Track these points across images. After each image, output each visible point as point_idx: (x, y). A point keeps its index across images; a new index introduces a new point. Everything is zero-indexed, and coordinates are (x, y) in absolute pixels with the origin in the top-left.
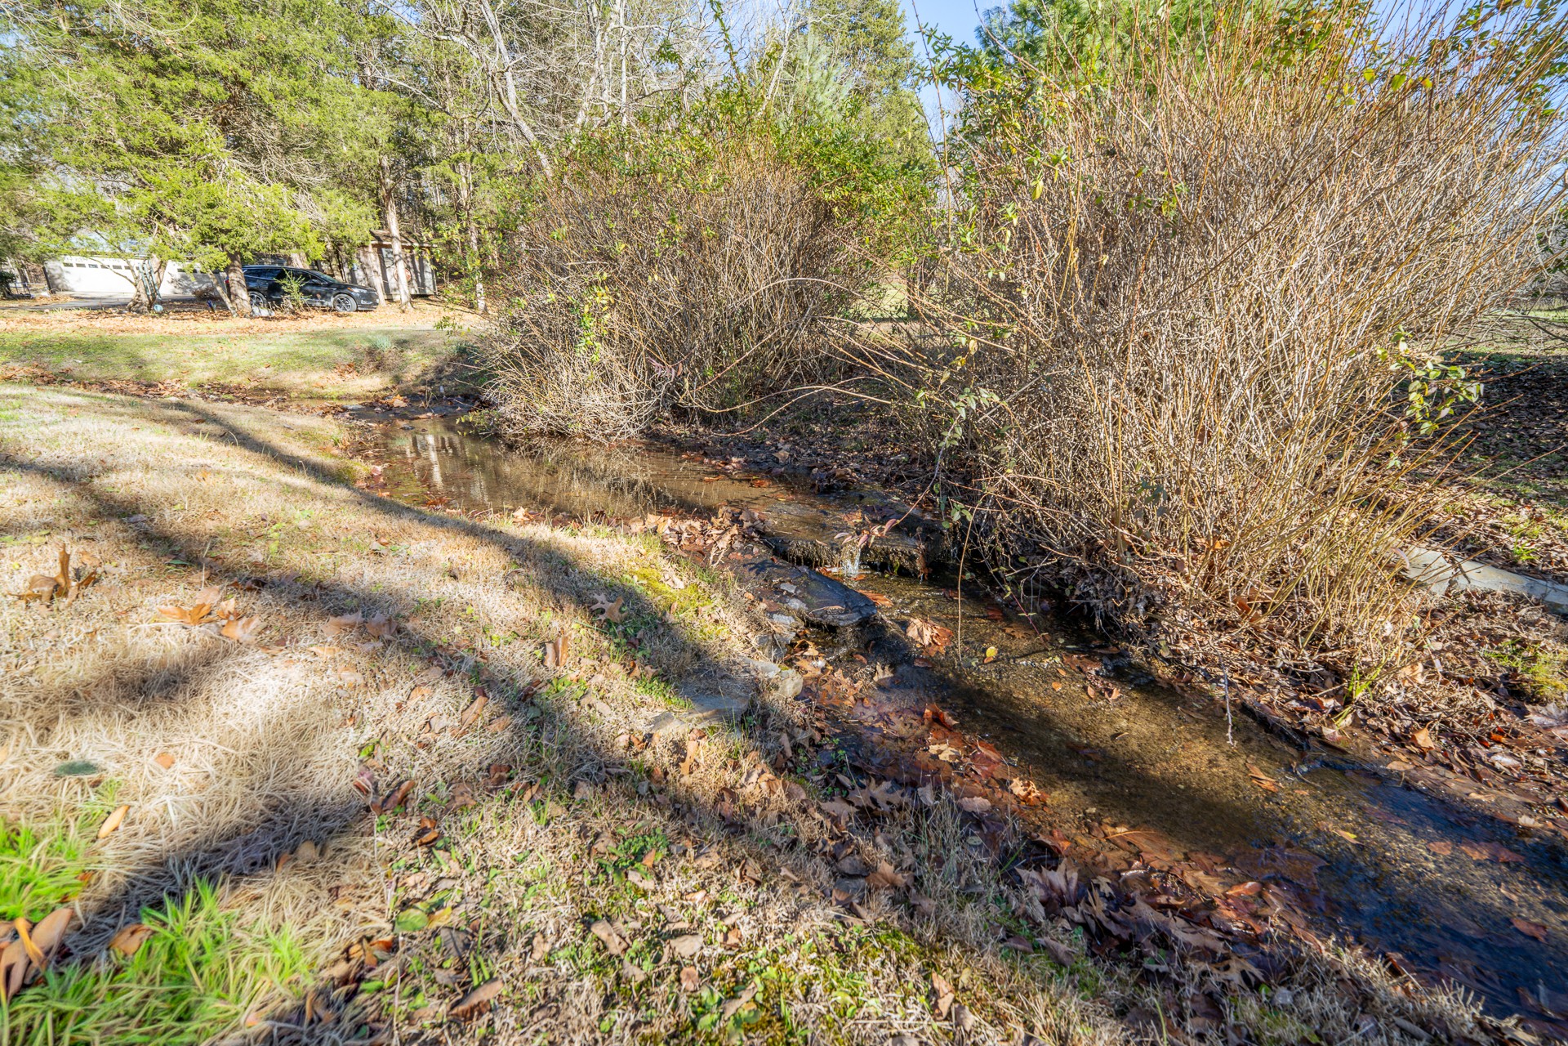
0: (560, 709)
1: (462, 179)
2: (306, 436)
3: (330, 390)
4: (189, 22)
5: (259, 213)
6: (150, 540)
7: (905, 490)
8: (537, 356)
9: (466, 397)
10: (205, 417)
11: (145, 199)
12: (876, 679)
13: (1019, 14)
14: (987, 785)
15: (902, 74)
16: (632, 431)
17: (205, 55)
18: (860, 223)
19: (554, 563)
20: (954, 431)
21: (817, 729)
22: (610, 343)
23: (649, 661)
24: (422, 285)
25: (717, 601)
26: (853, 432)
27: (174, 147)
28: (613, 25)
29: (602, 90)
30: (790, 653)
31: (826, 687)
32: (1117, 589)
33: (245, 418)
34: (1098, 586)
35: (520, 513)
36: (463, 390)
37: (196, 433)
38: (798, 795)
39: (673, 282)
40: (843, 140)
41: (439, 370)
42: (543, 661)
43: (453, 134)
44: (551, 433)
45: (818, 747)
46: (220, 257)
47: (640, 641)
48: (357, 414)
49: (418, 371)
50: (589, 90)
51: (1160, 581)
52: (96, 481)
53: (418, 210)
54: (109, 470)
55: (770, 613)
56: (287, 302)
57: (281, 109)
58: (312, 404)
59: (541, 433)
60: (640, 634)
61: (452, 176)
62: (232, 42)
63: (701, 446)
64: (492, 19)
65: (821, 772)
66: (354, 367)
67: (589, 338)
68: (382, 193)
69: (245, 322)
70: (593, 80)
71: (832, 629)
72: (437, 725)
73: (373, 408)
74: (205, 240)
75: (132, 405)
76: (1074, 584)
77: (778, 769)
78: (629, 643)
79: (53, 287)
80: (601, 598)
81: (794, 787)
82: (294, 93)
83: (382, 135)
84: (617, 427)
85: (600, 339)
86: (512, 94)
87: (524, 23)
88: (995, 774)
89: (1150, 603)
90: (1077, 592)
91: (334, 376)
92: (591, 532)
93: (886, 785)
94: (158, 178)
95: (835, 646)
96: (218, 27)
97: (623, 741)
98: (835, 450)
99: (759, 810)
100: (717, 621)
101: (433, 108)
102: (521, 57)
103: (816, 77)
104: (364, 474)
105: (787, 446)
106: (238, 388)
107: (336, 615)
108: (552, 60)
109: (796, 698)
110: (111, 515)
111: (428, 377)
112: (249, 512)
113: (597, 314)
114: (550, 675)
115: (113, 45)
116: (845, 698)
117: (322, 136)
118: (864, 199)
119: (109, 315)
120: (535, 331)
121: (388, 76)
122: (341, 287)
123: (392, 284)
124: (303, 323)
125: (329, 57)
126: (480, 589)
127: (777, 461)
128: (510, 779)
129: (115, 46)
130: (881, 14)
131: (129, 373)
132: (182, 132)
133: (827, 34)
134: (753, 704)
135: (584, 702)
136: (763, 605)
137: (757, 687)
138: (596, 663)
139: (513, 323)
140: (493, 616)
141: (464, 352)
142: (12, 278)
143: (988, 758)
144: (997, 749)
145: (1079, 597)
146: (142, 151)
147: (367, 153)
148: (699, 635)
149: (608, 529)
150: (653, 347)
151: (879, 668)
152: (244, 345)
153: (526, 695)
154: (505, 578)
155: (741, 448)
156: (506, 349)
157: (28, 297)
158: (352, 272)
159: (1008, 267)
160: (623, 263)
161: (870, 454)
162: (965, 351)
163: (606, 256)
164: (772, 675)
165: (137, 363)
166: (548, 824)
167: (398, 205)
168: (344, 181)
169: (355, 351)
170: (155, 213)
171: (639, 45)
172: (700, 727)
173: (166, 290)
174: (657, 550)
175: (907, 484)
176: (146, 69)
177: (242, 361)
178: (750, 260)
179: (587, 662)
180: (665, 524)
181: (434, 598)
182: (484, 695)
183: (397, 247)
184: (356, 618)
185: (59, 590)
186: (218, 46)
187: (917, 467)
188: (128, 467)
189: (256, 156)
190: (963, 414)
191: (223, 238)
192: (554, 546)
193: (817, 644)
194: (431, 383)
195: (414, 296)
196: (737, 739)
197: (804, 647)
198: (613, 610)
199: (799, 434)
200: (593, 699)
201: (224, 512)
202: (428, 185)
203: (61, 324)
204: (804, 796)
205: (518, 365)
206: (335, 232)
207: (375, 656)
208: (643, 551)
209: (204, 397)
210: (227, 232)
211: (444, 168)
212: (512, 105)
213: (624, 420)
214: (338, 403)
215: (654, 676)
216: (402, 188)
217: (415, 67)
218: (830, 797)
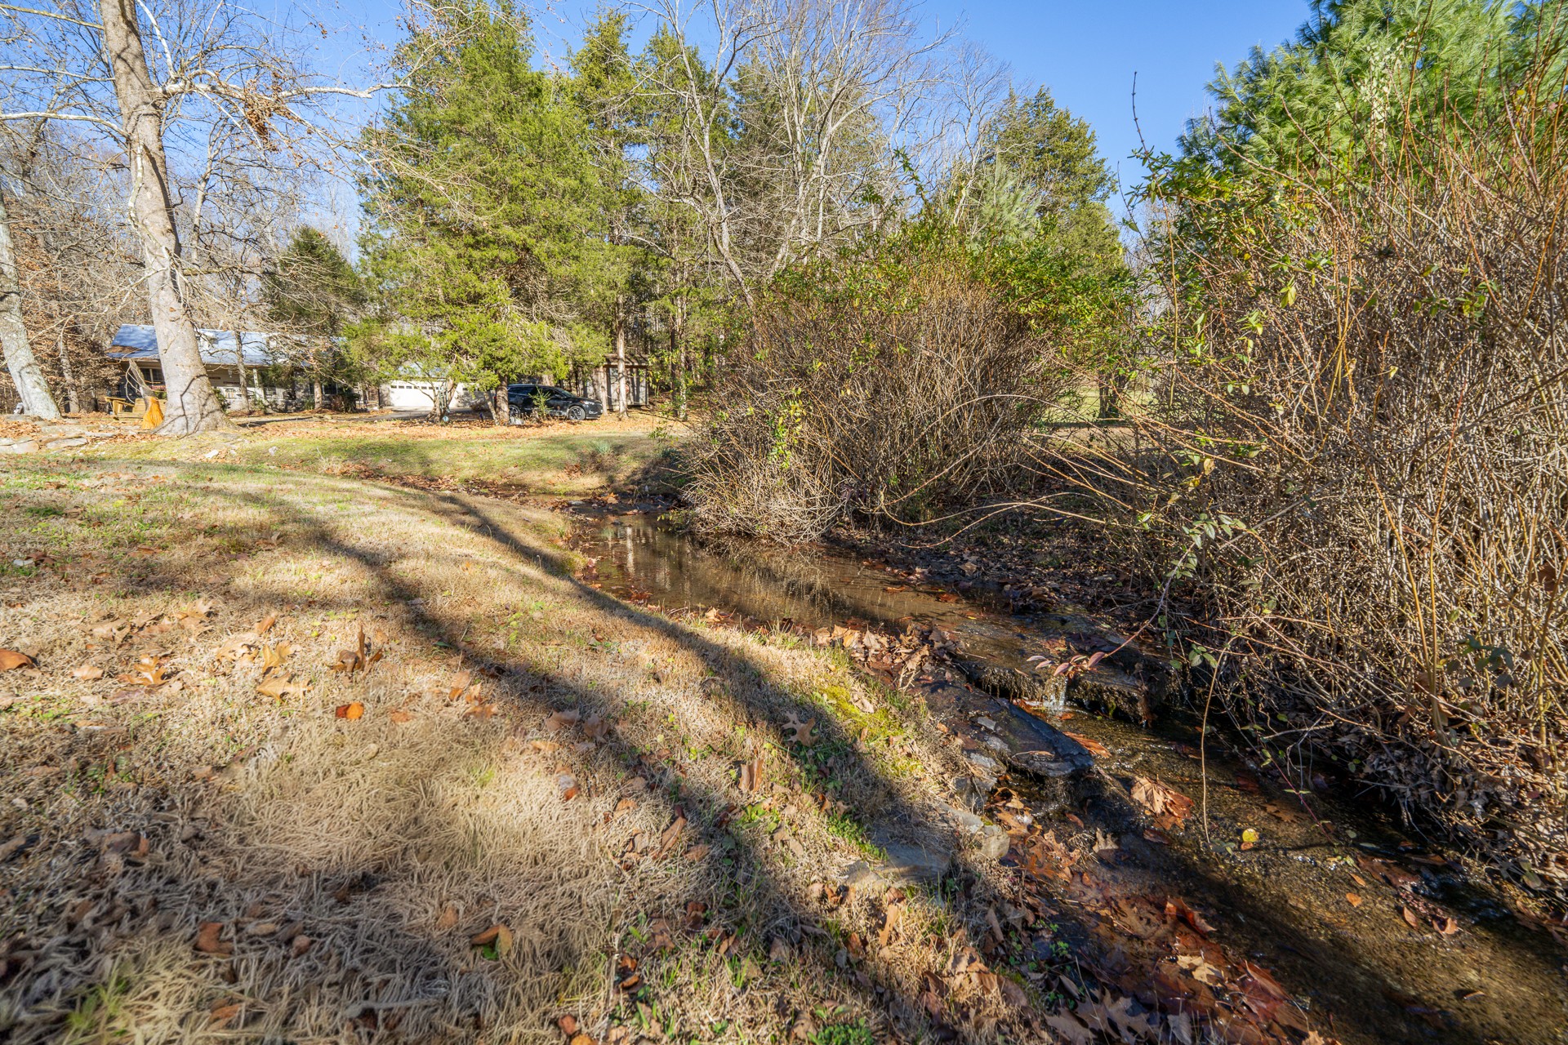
0: (754, 842)
1: (678, 310)
2: (538, 529)
3: (560, 487)
4: (500, 209)
5: (526, 345)
6: (425, 622)
7: (1116, 617)
8: (732, 462)
9: (666, 496)
10: (470, 511)
11: (452, 336)
12: (1096, 849)
13: (1229, 120)
14: (1269, 1030)
15: (1090, 188)
16: (814, 535)
17: (507, 231)
18: (1057, 333)
19: (748, 674)
20: (1186, 561)
21: (1029, 906)
22: (799, 451)
23: (841, 795)
24: (637, 398)
25: (909, 731)
26: (1047, 547)
27: (475, 299)
28: (814, 176)
29: (801, 229)
30: (991, 804)
31: (1034, 850)
32: (1435, 773)
33: (495, 510)
34: (1401, 766)
35: (712, 614)
36: (664, 490)
37: (462, 524)
38: (1017, 999)
39: (863, 395)
40: (1037, 257)
41: (646, 472)
42: (737, 783)
43: (675, 274)
44: (739, 533)
45: (1033, 931)
46: (494, 378)
47: (831, 769)
48: (579, 509)
49: (628, 472)
50: (789, 231)
51: (1505, 773)
52: (393, 566)
53: (641, 337)
54: (402, 556)
55: (967, 750)
56: (535, 414)
57: (550, 265)
58: (547, 499)
59: (730, 533)
60: (830, 761)
61: (671, 307)
62: (526, 221)
63: (883, 553)
64: (715, 183)
65: (1039, 970)
66: (580, 468)
67: (781, 447)
68: (616, 324)
69: (503, 430)
70: (794, 222)
71: (1039, 779)
72: (642, 843)
73: (592, 506)
74: (487, 366)
75: (421, 498)
76: (1363, 758)
77: (990, 959)
78: (819, 771)
79: (382, 404)
80: (793, 716)
81: (1011, 986)
82: (561, 252)
83: (621, 280)
84: (800, 529)
85: (791, 447)
86: (726, 239)
87: (741, 183)
88: (1278, 1016)
89: (1492, 801)
90: (1368, 770)
91: (563, 475)
92: (779, 641)
93: (1124, 1003)
94: (462, 321)
95: (1044, 800)
96: (518, 209)
97: (816, 889)
98: (1027, 565)
99: (972, 1012)
100: (909, 755)
101: (662, 255)
102: (735, 209)
103: (1003, 199)
104: (582, 565)
105: (973, 558)
106: (493, 483)
107: (558, 710)
108: (761, 209)
109: (1003, 862)
110: (400, 597)
111: (637, 477)
112: (496, 601)
113: (790, 425)
114: (743, 801)
115: (449, 230)
116: (1059, 869)
117: (577, 283)
118: (1062, 309)
119: (414, 424)
120: (733, 441)
121: (630, 234)
122: (576, 401)
123: (614, 396)
124: (544, 429)
125: (590, 224)
126: (680, 696)
127: (963, 574)
128: (707, 922)
129: (450, 231)
130: (1070, 137)
131: (418, 470)
132: (483, 287)
133: (1012, 161)
134: (955, 866)
135: (778, 836)
136: (959, 741)
137: (955, 842)
138: (788, 791)
139: (714, 432)
140: (692, 726)
141: (670, 458)
142: (358, 397)
143: (1264, 990)
144: (1275, 977)
145: (1368, 776)
146: (457, 303)
147: (608, 293)
148: (892, 771)
149: (796, 639)
150: (839, 455)
151: (1099, 835)
152: (501, 448)
153: (722, 822)
154: (702, 685)
155: (926, 558)
156: (706, 456)
157: (365, 411)
158: (585, 389)
159: (1253, 378)
160: (817, 379)
161: (1069, 572)
162: (1196, 470)
163: (802, 374)
164: (974, 829)
165: (425, 462)
166: (744, 988)
167: (626, 333)
168: (587, 317)
169: (581, 455)
170: (456, 347)
171: (835, 190)
172: (897, 885)
173: (453, 405)
174: (844, 668)
175: (1118, 609)
176: (467, 245)
177: (497, 461)
178: (940, 372)
179: (779, 789)
180: (851, 638)
181: (641, 700)
182: (683, 816)
183: (621, 367)
184: (575, 714)
185: (358, 664)
186: (514, 224)
187: (1129, 591)
188: (416, 555)
189: (529, 301)
190: (1198, 542)
191: (499, 364)
192: (747, 655)
193: (1021, 794)
194: (638, 483)
195: (630, 407)
196: (938, 909)
197: (1007, 796)
198: (804, 731)
199: (986, 545)
200: (786, 834)
201: (478, 599)
202: (650, 315)
203: (382, 432)
204: (1024, 1002)
205: (716, 472)
206: (578, 357)
207: (587, 760)
208: (832, 667)
209: (468, 491)
210: (501, 360)
211: (665, 301)
212: (725, 248)
213: (807, 524)
214: (564, 498)
215: (847, 813)
216: (631, 319)
217: (651, 225)
218: (1053, 1007)
